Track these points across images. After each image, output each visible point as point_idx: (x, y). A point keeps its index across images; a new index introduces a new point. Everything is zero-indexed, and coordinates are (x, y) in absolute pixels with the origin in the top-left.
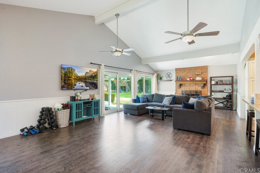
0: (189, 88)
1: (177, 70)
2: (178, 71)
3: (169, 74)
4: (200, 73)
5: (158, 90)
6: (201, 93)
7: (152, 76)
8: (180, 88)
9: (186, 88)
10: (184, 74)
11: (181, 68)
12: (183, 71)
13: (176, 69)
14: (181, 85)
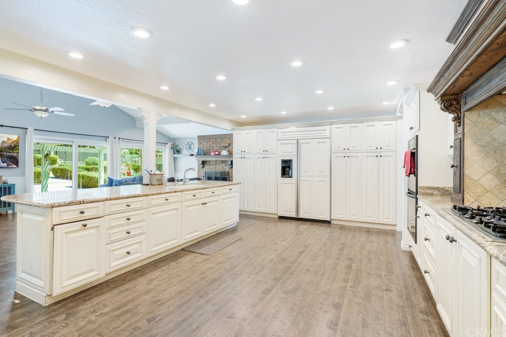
0: (214, 167)
1: (200, 137)
2: (201, 139)
3: (190, 144)
4: (227, 145)
5: (175, 172)
6: (229, 175)
7: (164, 147)
8: (203, 167)
9: (211, 167)
10: (209, 146)
11: (205, 136)
12: (207, 140)
13: (198, 136)
14: (204, 163)
